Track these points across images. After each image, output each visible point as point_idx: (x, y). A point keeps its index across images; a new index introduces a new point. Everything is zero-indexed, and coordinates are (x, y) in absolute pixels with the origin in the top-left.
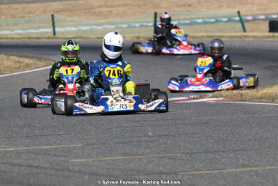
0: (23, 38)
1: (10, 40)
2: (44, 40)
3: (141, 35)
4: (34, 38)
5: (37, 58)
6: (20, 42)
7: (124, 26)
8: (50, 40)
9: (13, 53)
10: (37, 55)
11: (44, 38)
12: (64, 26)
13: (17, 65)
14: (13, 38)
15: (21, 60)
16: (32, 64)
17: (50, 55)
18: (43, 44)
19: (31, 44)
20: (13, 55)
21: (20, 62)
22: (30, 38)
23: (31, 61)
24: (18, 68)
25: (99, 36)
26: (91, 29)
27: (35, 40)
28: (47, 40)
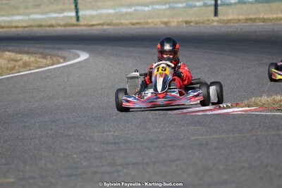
0: (31, 26)
1: (13, 29)
2: (59, 28)
3: (193, 19)
4: (45, 26)
5: (41, 54)
6: (26, 32)
7: (180, 5)
8: (68, 28)
9: (10, 48)
10: (41, 50)
11: (59, 25)
12: (99, 8)
13: (11, 64)
14: (16, 27)
15: (19, 56)
16: (33, 62)
17: (60, 49)
18: (55, 34)
19: (39, 34)
20: (9, 51)
21: (16, 61)
22: (40, 26)
23: (32, 59)
24: (12, 69)
25: (134, 21)
26: (135, 10)
27: (47, 29)
28: (63, 28)
